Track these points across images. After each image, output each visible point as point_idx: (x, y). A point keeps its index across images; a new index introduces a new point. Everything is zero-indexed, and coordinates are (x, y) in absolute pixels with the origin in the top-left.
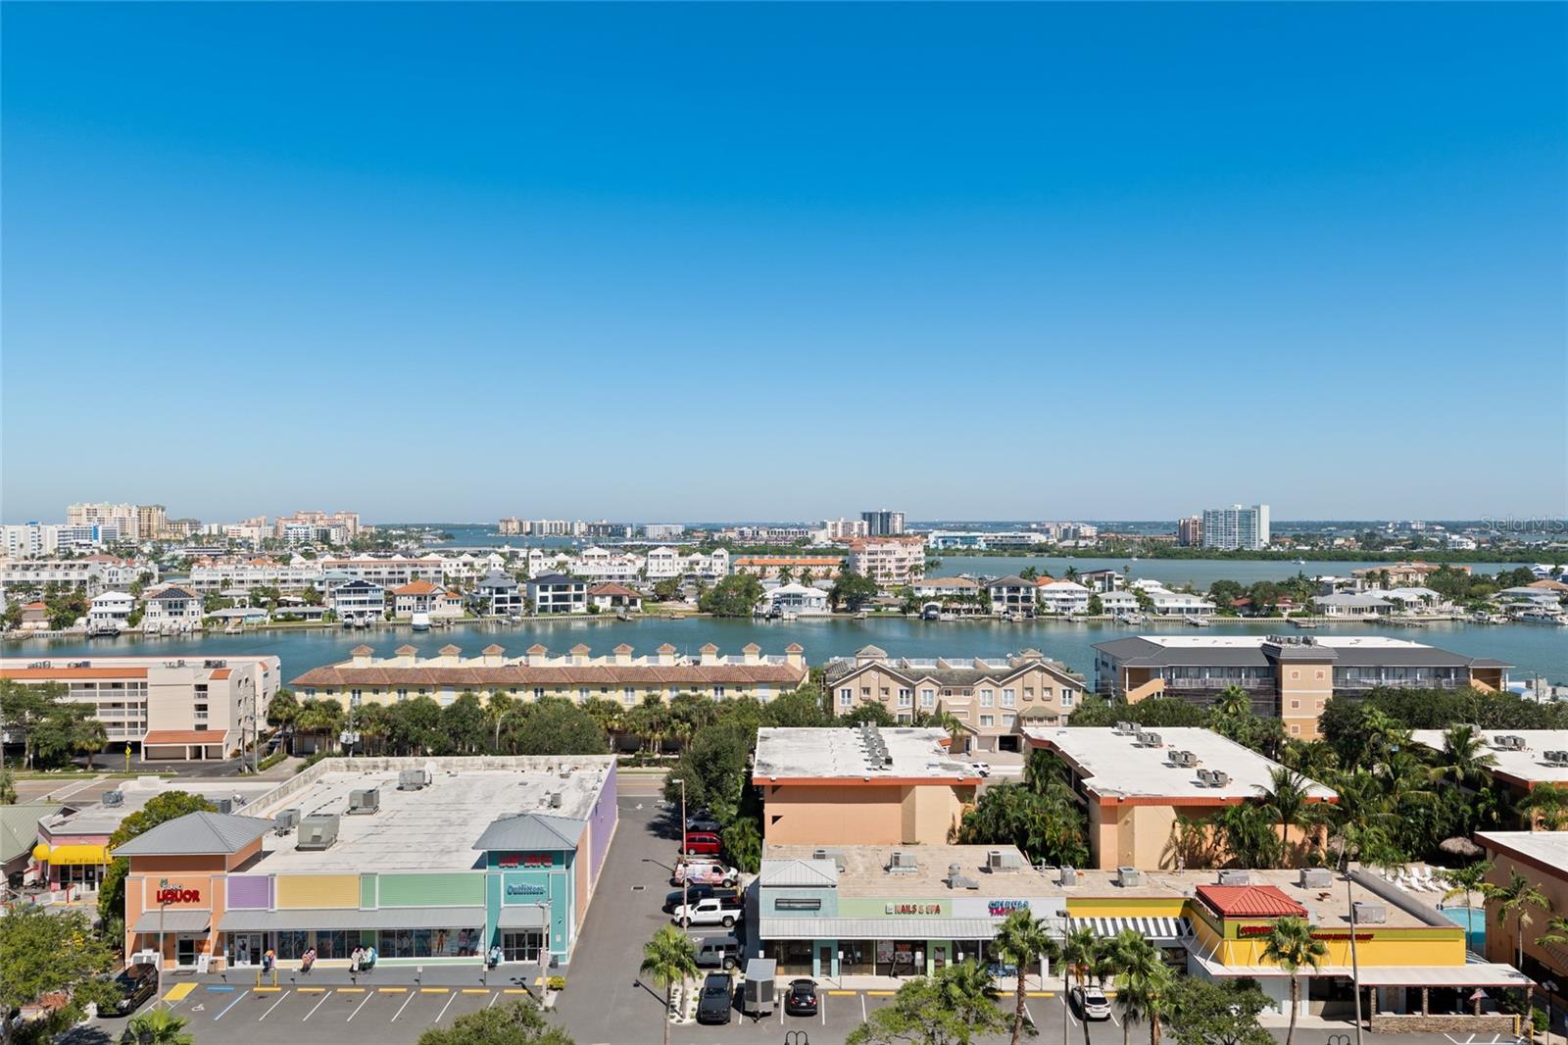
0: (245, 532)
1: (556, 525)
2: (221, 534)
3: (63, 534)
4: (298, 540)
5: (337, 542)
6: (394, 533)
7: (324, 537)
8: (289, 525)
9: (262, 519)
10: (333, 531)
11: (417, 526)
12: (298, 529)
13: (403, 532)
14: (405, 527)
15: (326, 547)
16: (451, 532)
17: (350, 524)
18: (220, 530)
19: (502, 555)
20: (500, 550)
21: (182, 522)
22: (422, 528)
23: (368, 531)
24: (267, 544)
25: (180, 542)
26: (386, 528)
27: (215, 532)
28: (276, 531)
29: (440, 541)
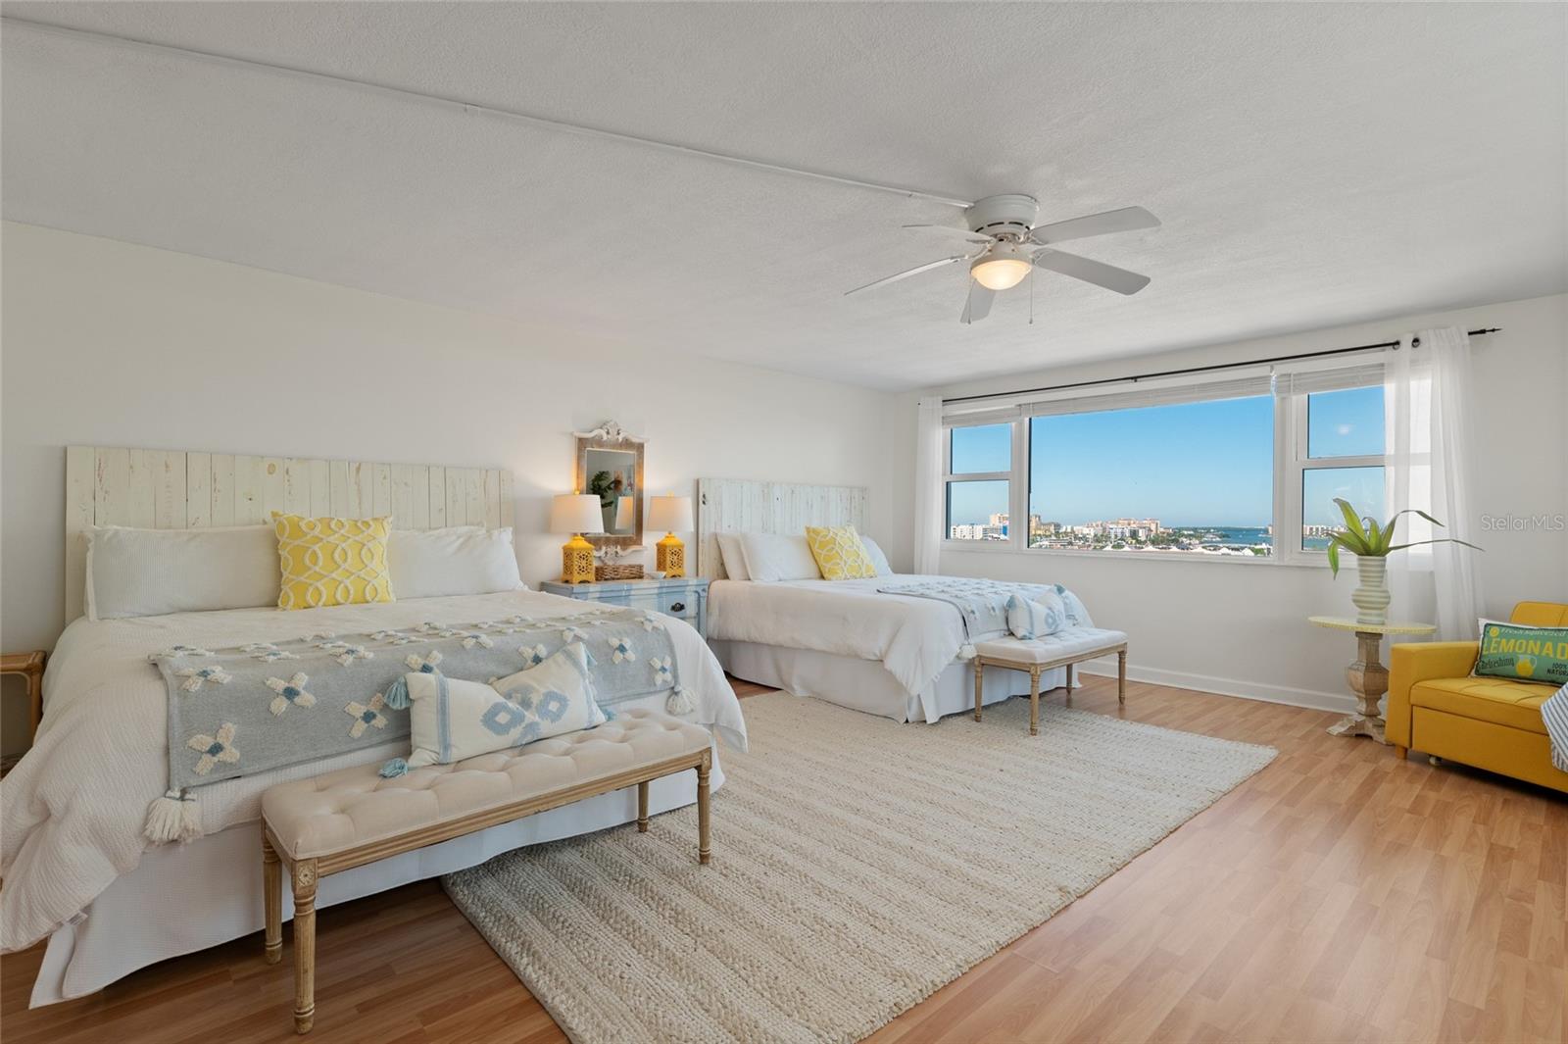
0: (1086, 531)
1: (1317, 529)
2: (1073, 532)
3: (985, 530)
4: (1116, 536)
5: (1143, 539)
6: (1186, 533)
7: (1134, 534)
8: (1111, 526)
9: (1099, 523)
10: (1140, 531)
11: (1203, 529)
12: (1116, 529)
13: (1192, 532)
14: (1195, 530)
15: (1134, 541)
16: (1228, 533)
17: (1153, 527)
18: (1072, 529)
19: (1257, 552)
20: (1258, 547)
21: (1050, 524)
22: (1208, 530)
23: (1168, 531)
24: (1097, 539)
25: (1047, 536)
26: (1180, 529)
27: (1069, 530)
28: (1104, 529)
29: (1218, 539)
